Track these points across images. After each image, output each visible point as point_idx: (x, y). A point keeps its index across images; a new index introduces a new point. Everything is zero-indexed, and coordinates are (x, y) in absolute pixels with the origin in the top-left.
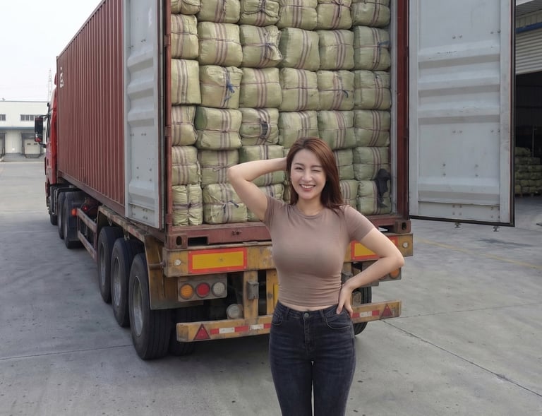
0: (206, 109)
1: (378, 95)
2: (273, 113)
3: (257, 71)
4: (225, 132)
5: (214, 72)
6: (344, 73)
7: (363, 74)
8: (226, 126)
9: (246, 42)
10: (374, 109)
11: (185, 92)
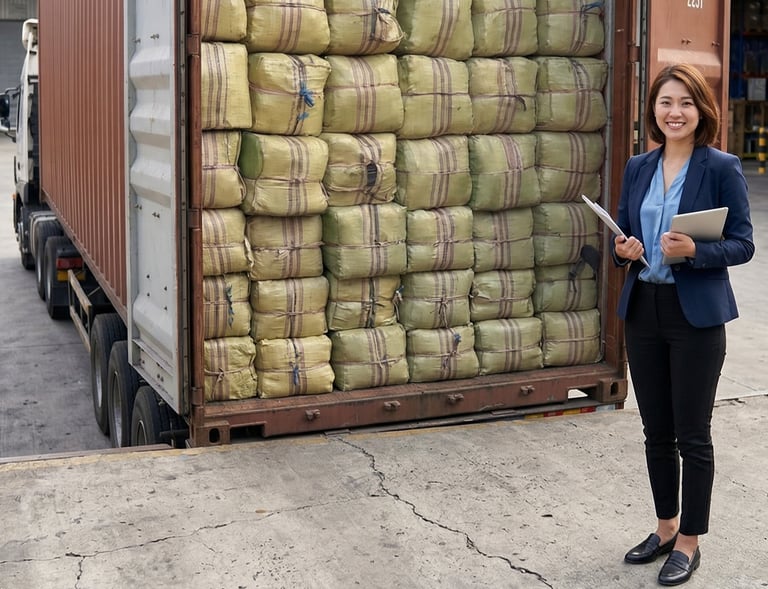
0: (262, 138)
1: (580, 104)
2: (388, 142)
3: (356, 63)
4: (297, 183)
5: (275, 65)
6: (519, 63)
7: (554, 64)
8: (300, 171)
9: (335, 7)
10: (573, 131)
11: (222, 106)
